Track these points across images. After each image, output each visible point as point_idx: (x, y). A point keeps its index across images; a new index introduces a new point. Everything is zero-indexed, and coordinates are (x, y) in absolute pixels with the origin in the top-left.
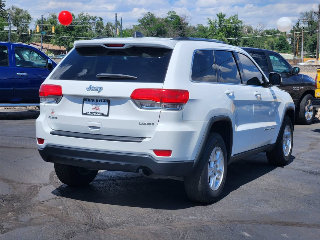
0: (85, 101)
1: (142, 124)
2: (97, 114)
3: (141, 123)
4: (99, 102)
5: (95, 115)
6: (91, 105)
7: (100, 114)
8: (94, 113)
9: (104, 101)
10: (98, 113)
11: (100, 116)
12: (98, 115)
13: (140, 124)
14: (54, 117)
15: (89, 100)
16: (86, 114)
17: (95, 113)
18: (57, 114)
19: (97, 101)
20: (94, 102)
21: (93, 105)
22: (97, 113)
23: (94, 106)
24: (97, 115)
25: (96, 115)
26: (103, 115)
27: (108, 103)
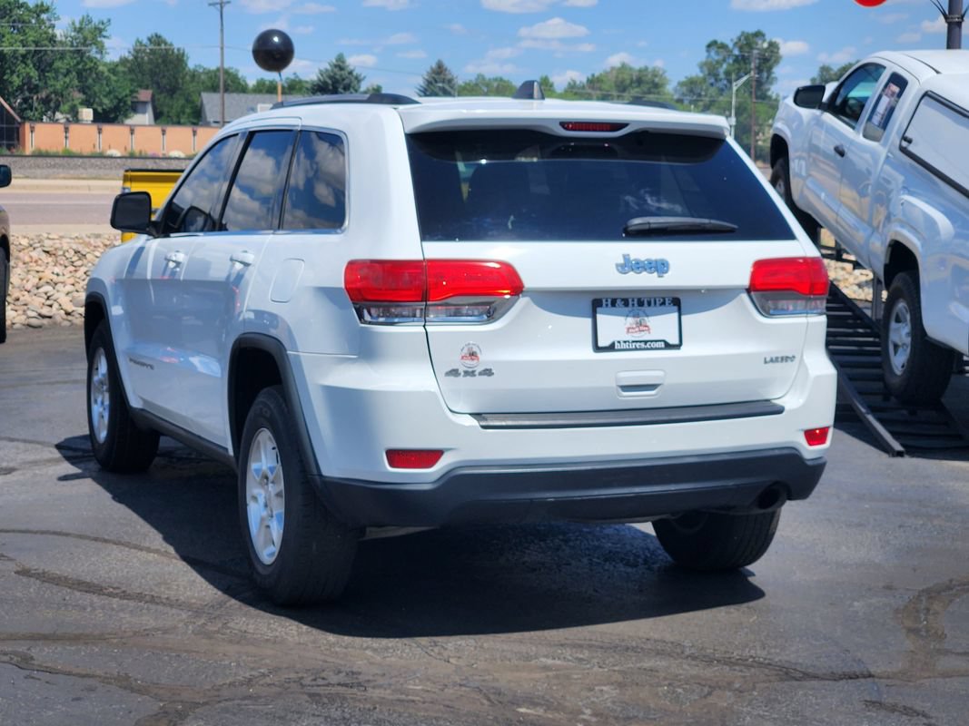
0: (601, 306)
1: (772, 361)
2: (646, 345)
3: (768, 359)
4: (645, 307)
5: (641, 349)
6: (622, 319)
7: (657, 345)
8: (637, 342)
9: (663, 303)
10: (652, 341)
11: (656, 349)
12: (652, 349)
13: (766, 362)
14: (478, 370)
15: (614, 303)
16: (611, 348)
17: (641, 342)
18: (487, 358)
19: (641, 303)
20: (630, 308)
21: (627, 316)
22: (646, 342)
23: (631, 320)
24: (647, 349)
25: (644, 349)
26: (668, 346)
27: (676, 308)
